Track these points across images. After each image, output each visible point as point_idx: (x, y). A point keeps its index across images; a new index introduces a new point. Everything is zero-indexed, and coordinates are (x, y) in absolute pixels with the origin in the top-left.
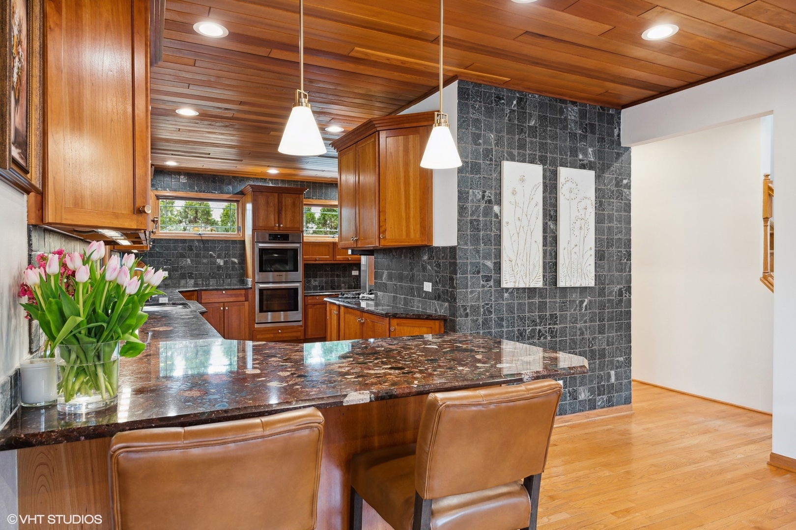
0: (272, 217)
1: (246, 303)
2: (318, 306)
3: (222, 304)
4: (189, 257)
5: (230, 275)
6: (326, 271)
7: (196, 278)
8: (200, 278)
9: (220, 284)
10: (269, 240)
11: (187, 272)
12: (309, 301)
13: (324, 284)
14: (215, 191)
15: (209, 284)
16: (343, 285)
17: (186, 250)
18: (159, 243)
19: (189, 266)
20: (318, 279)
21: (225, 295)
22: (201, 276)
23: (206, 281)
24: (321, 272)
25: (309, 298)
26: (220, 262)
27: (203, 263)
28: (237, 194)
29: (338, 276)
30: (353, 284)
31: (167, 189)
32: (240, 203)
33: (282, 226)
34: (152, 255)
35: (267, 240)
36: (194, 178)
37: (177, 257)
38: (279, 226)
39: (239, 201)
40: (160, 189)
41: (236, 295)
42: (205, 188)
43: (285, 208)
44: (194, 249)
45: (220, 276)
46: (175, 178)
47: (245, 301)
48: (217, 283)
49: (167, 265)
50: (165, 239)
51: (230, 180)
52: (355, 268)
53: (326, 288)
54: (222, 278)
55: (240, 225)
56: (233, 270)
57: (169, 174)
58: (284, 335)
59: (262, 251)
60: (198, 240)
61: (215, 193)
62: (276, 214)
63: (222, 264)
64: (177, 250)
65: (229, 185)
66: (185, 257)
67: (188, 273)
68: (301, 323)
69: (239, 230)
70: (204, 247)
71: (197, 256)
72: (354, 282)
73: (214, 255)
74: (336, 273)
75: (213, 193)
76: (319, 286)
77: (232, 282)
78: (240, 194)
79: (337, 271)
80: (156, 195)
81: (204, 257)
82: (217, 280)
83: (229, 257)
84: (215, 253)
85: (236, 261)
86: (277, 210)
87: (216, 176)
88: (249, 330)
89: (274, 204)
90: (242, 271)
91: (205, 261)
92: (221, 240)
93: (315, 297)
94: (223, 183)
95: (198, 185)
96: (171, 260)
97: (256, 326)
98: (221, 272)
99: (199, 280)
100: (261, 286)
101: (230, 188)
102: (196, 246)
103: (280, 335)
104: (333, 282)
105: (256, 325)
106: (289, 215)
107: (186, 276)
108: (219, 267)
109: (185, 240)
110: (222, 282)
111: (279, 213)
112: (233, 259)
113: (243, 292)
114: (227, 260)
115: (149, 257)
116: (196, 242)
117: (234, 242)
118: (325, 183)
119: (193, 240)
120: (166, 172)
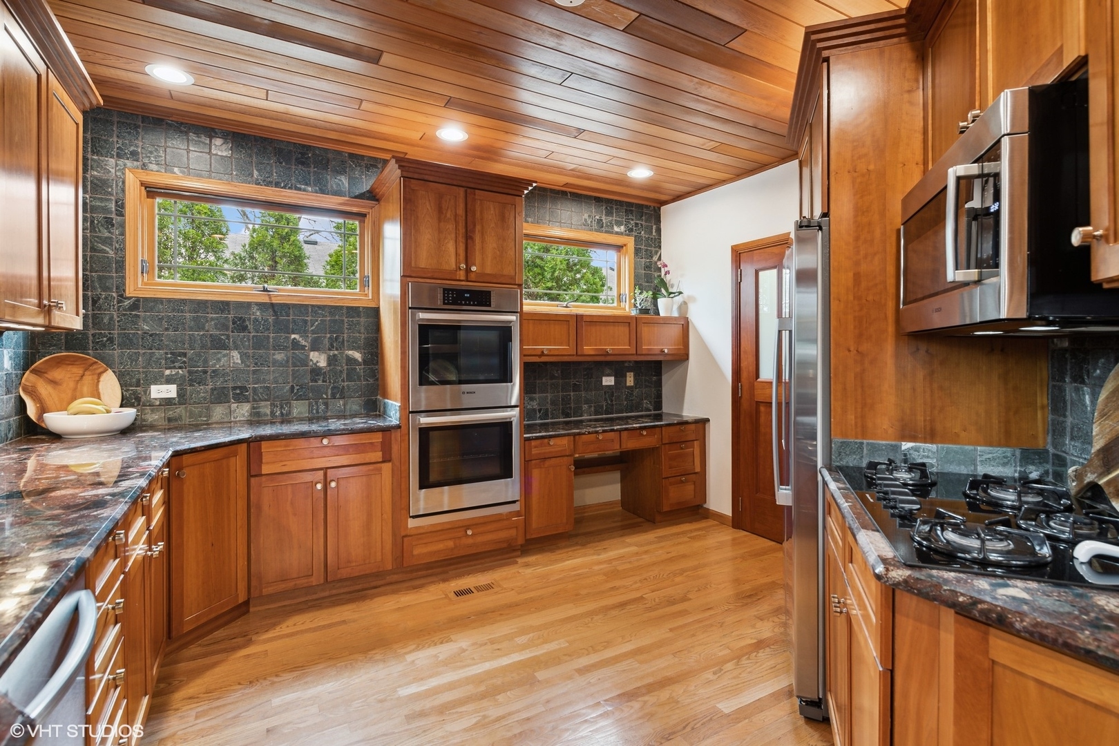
0: (451, 247)
1: (387, 467)
2: (553, 461)
3: (322, 472)
4: (236, 348)
5: (342, 390)
6: (553, 377)
7: (254, 400)
8: (266, 400)
9: (318, 412)
10: (444, 304)
11: (231, 385)
12: (534, 451)
13: (549, 406)
14: (307, 184)
15: (289, 413)
16: (585, 407)
17: (227, 329)
18: (151, 310)
19: (237, 370)
20: (537, 396)
21: (327, 450)
22: (269, 394)
23: (282, 407)
24: (544, 380)
25: (533, 443)
26: (320, 359)
27: (275, 362)
28: (361, 196)
29: (576, 388)
30: (605, 404)
31: (176, 170)
32: (368, 220)
33: (474, 269)
34: (131, 340)
35: (439, 303)
36: (250, 148)
37: (203, 347)
38: (468, 271)
39: (364, 215)
40: (154, 167)
41: (359, 449)
42: (279, 176)
43: (483, 226)
44: (250, 327)
45: (318, 393)
46: (197, 143)
47: (383, 462)
48: (310, 411)
49: (174, 368)
50: (169, 300)
51: (343, 162)
52: (608, 371)
53: (552, 414)
54: (323, 398)
55: (368, 271)
56: (349, 378)
57: (181, 132)
58: (480, 539)
59: (425, 330)
60: (261, 306)
61: (304, 190)
62: (461, 240)
63: (323, 363)
64: (203, 329)
65: (340, 173)
66: (225, 347)
67: (234, 388)
68: (516, 507)
69: (364, 284)
70: (276, 322)
71: (259, 344)
72: (606, 400)
73: (304, 343)
74: (573, 381)
75: (299, 189)
76: (540, 411)
77: (348, 407)
78: (368, 199)
79: (575, 378)
80: (142, 184)
81: (277, 347)
82: (310, 404)
83: (341, 347)
84: (305, 337)
85: (357, 356)
86: (462, 230)
87: (309, 148)
88: (394, 535)
89: (456, 215)
90: (371, 381)
91: (280, 356)
92: (319, 307)
93: (546, 440)
94: (326, 167)
95: (262, 167)
96: (185, 355)
97: (412, 523)
98: (320, 382)
99: (263, 403)
100: (425, 420)
101: (344, 181)
102: (256, 320)
103: (470, 541)
104: (566, 400)
105: (410, 520)
106: (491, 244)
107: (227, 396)
108: (316, 372)
109: (227, 304)
110: (323, 407)
111: (468, 238)
112: (350, 352)
113: (377, 438)
114: (335, 355)
115: (122, 346)
116: (255, 309)
117: (353, 311)
118: (552, 191)
119: (249, 304)
120: (170, 125)
